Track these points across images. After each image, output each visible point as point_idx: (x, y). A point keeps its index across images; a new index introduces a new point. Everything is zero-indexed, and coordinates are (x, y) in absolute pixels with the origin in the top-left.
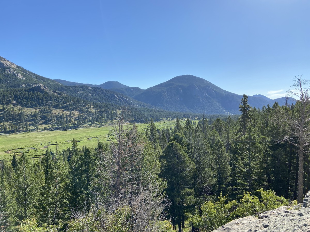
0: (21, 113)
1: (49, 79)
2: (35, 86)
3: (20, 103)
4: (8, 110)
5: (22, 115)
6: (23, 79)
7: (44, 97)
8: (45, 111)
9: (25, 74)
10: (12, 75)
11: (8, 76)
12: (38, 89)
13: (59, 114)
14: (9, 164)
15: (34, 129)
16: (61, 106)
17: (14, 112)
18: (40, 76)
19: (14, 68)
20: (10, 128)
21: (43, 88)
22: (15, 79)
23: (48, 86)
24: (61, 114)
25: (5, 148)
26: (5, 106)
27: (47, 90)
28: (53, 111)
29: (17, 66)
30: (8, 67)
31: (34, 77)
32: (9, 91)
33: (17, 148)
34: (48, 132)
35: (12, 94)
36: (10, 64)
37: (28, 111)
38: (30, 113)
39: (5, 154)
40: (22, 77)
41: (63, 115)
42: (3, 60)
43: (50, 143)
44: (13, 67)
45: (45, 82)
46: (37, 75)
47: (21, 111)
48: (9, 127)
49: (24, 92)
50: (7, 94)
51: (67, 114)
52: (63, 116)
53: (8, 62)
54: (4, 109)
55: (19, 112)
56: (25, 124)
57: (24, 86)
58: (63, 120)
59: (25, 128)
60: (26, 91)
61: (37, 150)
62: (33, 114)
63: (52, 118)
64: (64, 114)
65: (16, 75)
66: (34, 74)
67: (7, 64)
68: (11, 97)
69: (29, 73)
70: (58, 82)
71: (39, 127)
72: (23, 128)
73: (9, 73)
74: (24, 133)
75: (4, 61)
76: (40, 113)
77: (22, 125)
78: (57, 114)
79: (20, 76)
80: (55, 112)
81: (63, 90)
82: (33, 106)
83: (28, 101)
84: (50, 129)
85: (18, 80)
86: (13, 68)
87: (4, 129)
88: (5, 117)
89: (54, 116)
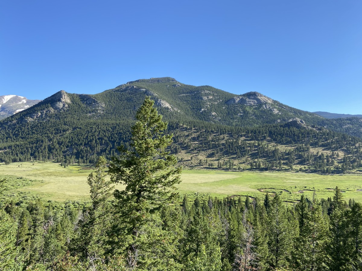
0: (275, 150)
1: (307, 112)
2: (291, 120)
3: (275, 140)
4: (263, 146)
5: (276, 153)
6: (278, 114)
7: (300, 133)
8: (300, 149)
9: (281, 109)
10: (268, 111)
11: (264, 112)
12: (294, 123)
13: (318, 153)
14: (262, 203)
15: (288, 168)
16: (320, 143)
17: (268, 149)
18: (297, 110)
19: (270, 103)
20: (263, 166)
21: (300, 122)
22: (271, 114)
23: (305, 121)
24: (320, 154)
25: (259, 185)
26: (260, 143)
27: (304, 125)
28: (310, 150)
29: (273, 100)
30: (265, 102)
31: (290, 111)
32: (264, 126)
33: (270, 187)
34: (304, 174)
35: (267, 130)
36: (266, 99)
37: (282, 148)
38: (285, 151)
39: (258, 191)
40: (278, 111)
41: (322, 154)
42: (261, 96)
43: (306, 187)
44: (269, 102)
45: (302, 115)
46: (293, 108)
47: (275, 148)
48: (263, 164)
49: (279, 128)
50: (262, 130)
51: (328, 154)
52: (323, 156)
53: (265, 98)
54: (259, 145)
55: (273, 149)
56: (279, 162)
57: (279, 121)
58: (323, 162)
59: (278, 166)
60: (281, 126)
61: (290, 193)
62: (287, 152)
63: (309, 158)
64: (324, 154)
65: (272, 111)
66: (291, 108)
67: (264, 99)
68: (266, 133)
69: (285, 107)
70: (318, 115)
71: (294, 167)
72: (276, 167)
73: (265, 108)
74: (277, 172)
75: (262, 97)
76: (295, 151)
77: (276, 163)
78: (315, 153)
79: (276, 111)
80: (313, 151)
81: (324, 124)
82: (288, 143)
83: (282, 137)
84: (306, 170)
85: (274, 115)
87: (258, 165)
88: (260, 153)
89: (311, 155)
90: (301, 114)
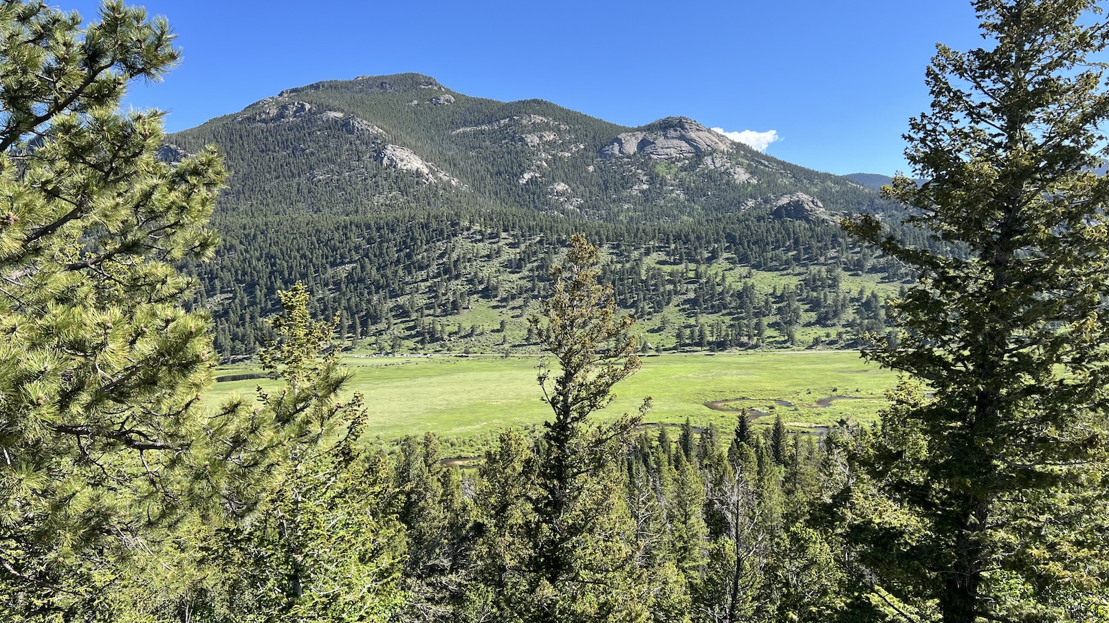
0: (745, 289)
1: (827, 176)
2: (785, 200)
3: (743, 260)
4: (709, 279)
5: (747, 297)
6: (749, 183)
7: (812, 236)
8: (814, 281)
9: (756, 167)
10: (720, 174)
11: (710, 176)
12: (797, 210)
13: (861, 292)
14: (723, 445)
15: (780, 340)
16: (869, 264)
17: (725, 287)
18: (802, 169)
19: (726, 149)
20: (713, 336)
21: (812, 206)
22: (728, 183)
23: (823, 201)
24: (867, 294)
25: (706, 393)
26: (702, 268)
27: (821, 212)
28: (840, 285)
29: (733, 143)
30: (709, 149)
31: (781, 173)
32: (712, 221)
33: (738, 396)
34: (829, 352)
35: (721, 233)
36: (714, 139)
37: (765, 283)
38: (771, 291)
39: (707, 410)
40: (748, 176)
41: (874, 296)
42: (698, 130)
43: (835, 390)
44: (722, 147)
45: (816, 185)
46: (790, 165)
47: (745, 283)
48: (712, 332)
49: (752, 224)
50: (707, 234)
51: (889, 293)
52: (876, 300)
53: (709, 135)
54: (698, 276)
55: (739, 286)
56: (757, 324)
57: (751, 203)
58: (876, 317)
59: (755, 335)
60: (759, 219)
61: (796, 410)
62: (779, 293)
63: (840, 308)
64: (879, 294)
65: (730, 174)
66: (783, 163)
67: (707, 140)
68: (716, 241)
69: (766, 163)
70: (857, 183)
71: (798, 336)
72: (750, 337)
73: (712, 167)
74: (751, 351)
75: (700, 134)
76: (801, 290)
77: (747, 326)
78: (855, 294)
79: (741, 176)
80: (849, 285)
81: (874, 210)
82: (782, 267)
83: (764, 250)
84: (832, 343)
85: (735, 188)
86: (723, 152)
87: (699, 335)
88: (701, 300)
89: (844, 299)
90: (811, 181)
